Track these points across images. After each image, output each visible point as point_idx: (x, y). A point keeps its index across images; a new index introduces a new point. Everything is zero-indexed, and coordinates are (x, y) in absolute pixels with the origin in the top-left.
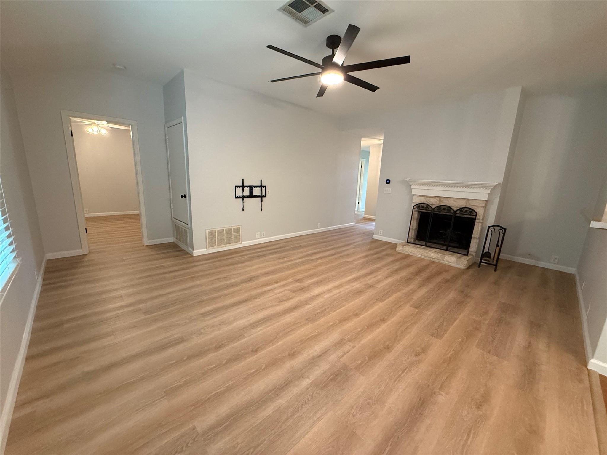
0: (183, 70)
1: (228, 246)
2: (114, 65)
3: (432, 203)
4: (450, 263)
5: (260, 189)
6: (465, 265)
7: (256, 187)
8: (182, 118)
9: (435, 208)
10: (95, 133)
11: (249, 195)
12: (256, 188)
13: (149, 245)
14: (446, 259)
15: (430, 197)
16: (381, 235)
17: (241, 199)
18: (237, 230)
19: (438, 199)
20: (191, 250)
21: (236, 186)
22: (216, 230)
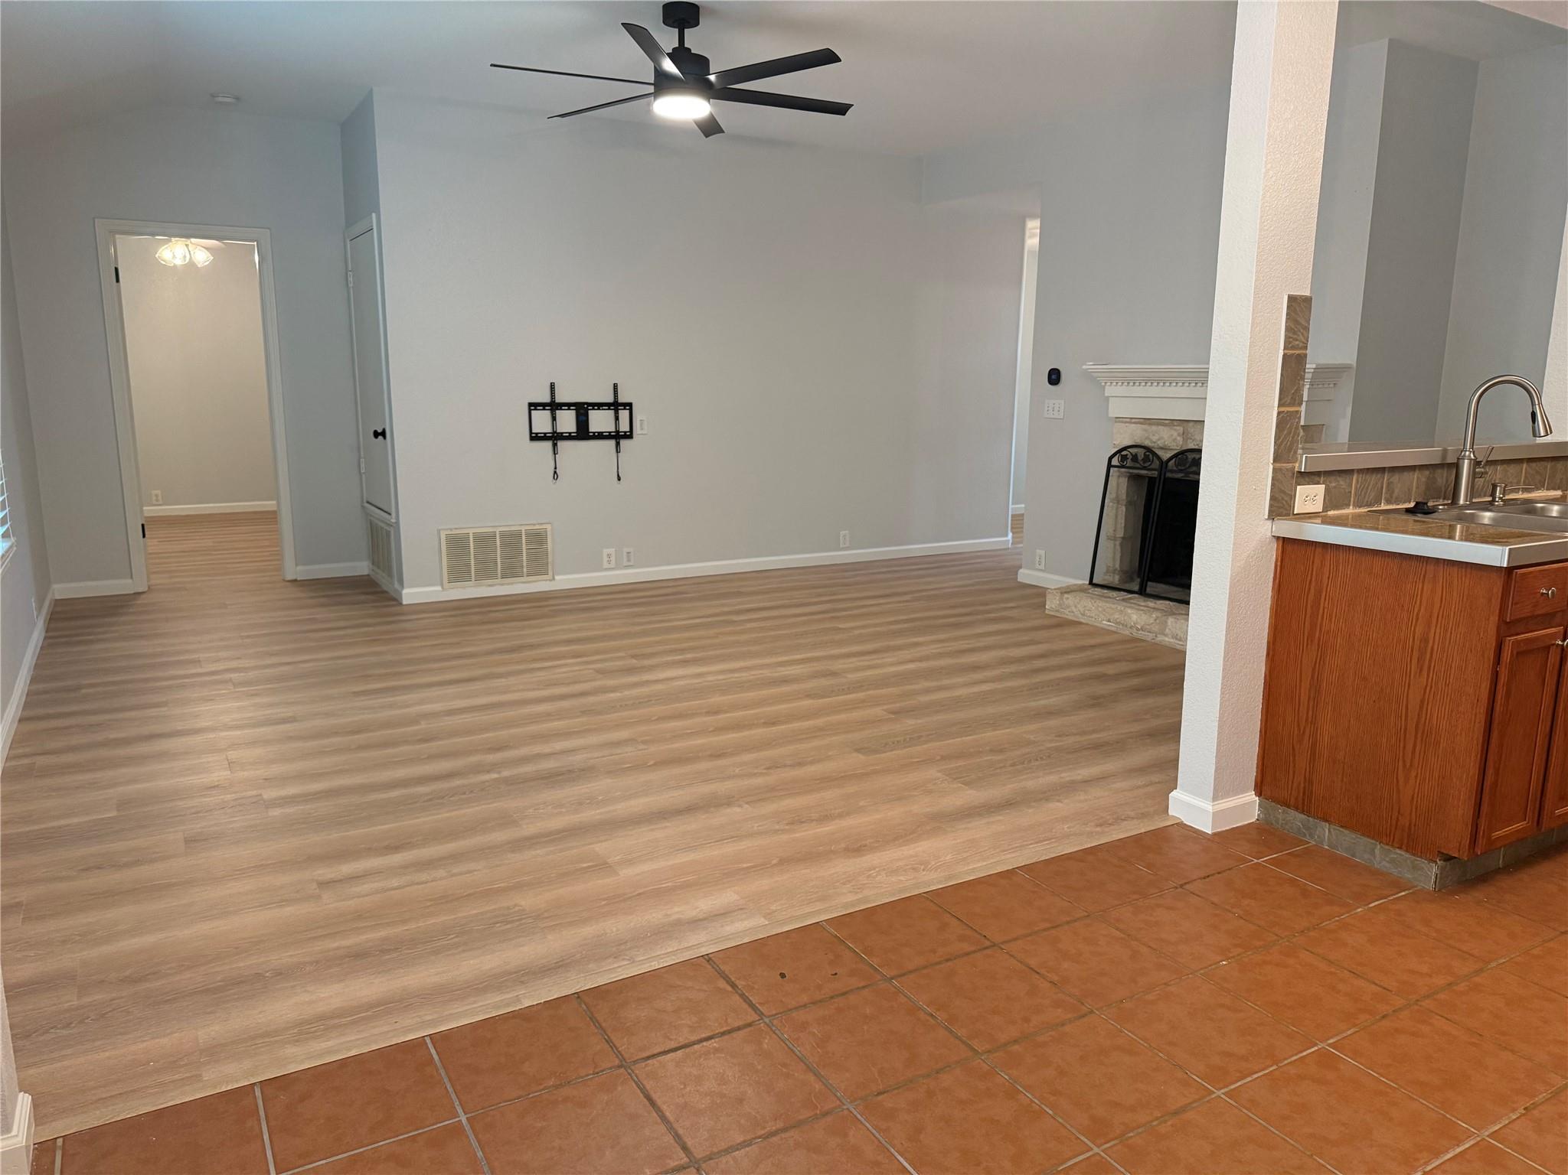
0: (372, 90)
1: (508, 584)
2: (213, 96)
3: (1165, 446)
5: (611, 413)
7: (599, 406)
8: (371, 218)
9: (1170, 459)
10: (179, 262)
11: (575, 431)
12: (599, 409)
13: (299, 579)
15: (1158, 424)
16: (1040, 567)
17: (548, 444)
18: (538, 538)
19: (1180, 429)
20: (399, 589)
21: (530, 405)
22: (471, 532)
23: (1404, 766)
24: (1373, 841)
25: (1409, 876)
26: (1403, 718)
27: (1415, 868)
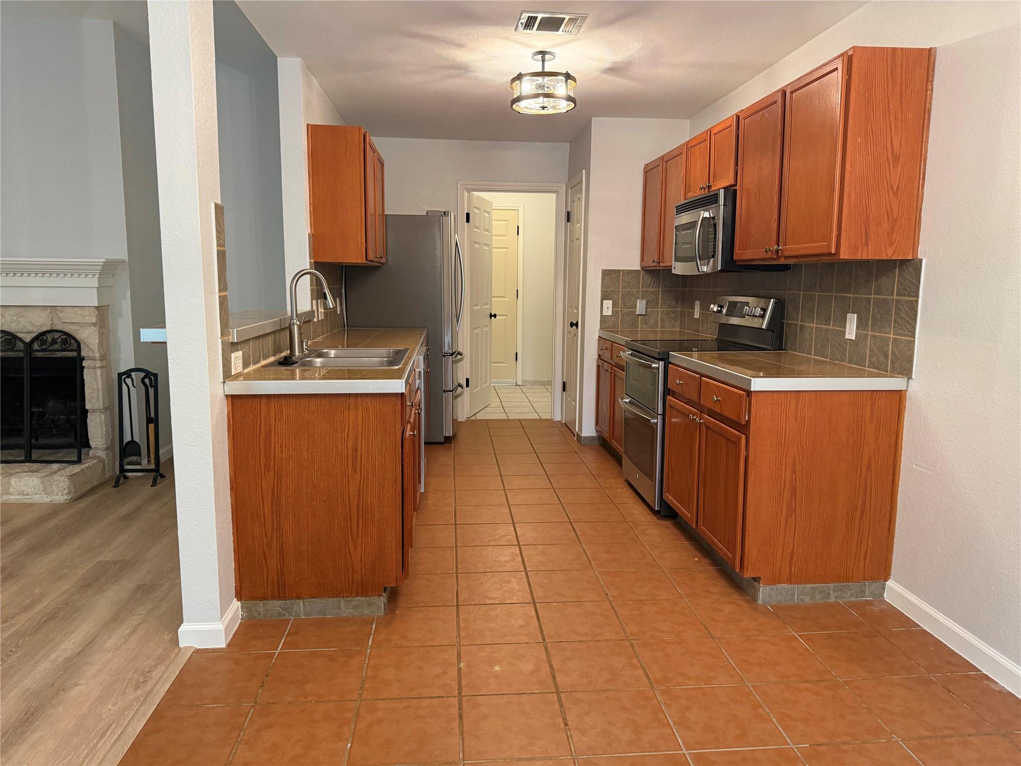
4: (29, 497)
6: (65, 492)
14: (14, 488)
23: (353, 538)
24: (339, 599)
25: (367, 612)
26: (348, 507)
27: (370, 605)
